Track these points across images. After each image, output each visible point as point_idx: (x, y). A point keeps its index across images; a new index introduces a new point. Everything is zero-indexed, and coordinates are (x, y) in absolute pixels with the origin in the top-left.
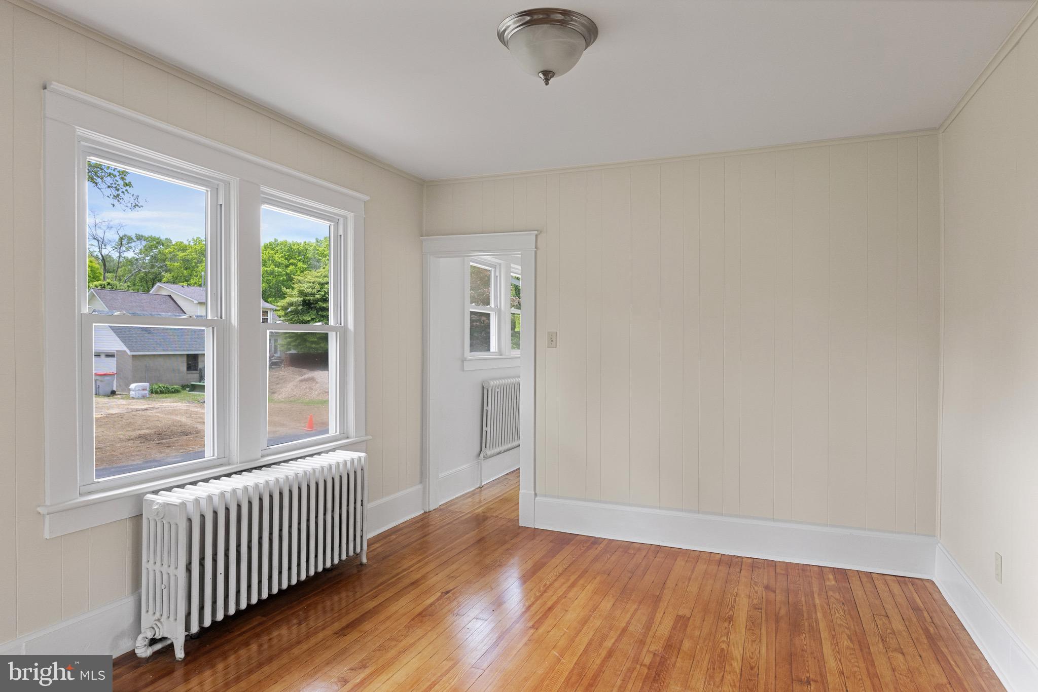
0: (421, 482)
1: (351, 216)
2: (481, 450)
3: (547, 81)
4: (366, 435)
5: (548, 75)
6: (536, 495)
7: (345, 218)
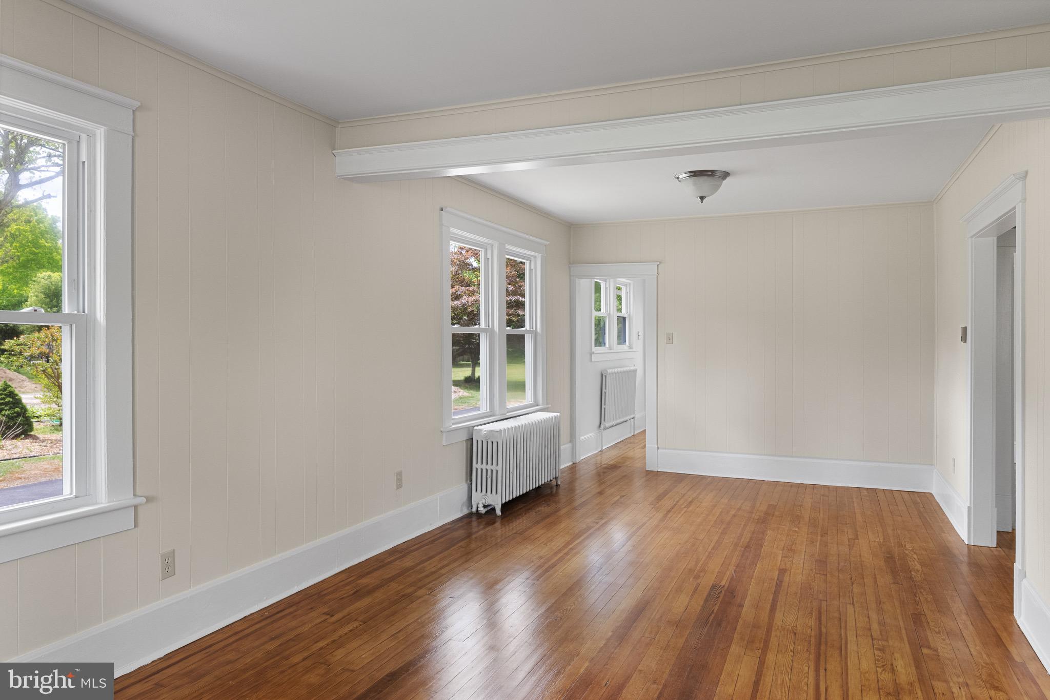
0: (571, 442)
1: (539, 256)
2: (601, 423)
3: (702, 201)
4: (547, 404)
5: (702, 198)
6: (658, 448)
7: (535, 257)
